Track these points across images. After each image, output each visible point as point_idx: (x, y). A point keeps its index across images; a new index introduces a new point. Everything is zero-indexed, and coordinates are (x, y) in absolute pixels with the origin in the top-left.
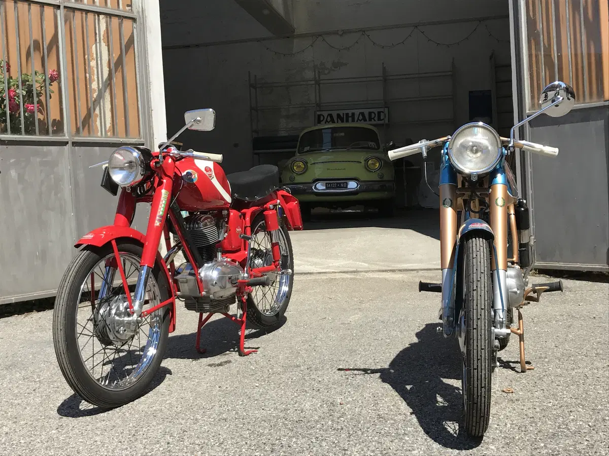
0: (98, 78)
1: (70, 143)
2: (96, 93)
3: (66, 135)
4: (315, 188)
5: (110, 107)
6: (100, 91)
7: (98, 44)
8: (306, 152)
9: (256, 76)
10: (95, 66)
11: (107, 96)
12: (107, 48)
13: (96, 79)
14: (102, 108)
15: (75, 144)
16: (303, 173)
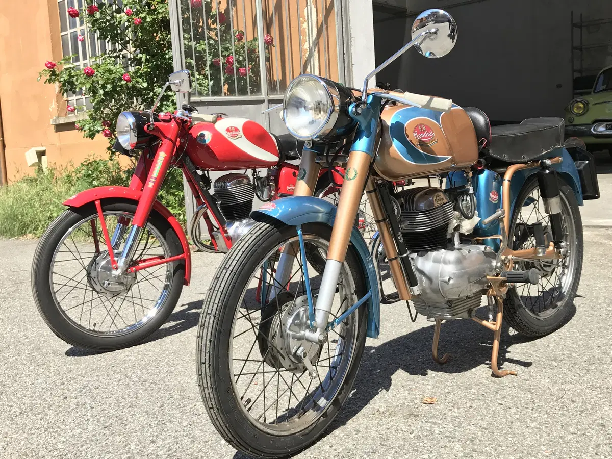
0: (309, 38)
1: (266, 102)
2: (308, 53)
3: (263, 94)
4: (594, 129)
5: (318, 64)
6: (311, 50)
7: (309, 7)
8: (601, 91)
9: (581, 15)
10: (307, 28)
11: (316, 54)
12: (315, 9)
13: (307, 40)
14: (312, 65)
15: (271, 102)
16: (583, 114)
